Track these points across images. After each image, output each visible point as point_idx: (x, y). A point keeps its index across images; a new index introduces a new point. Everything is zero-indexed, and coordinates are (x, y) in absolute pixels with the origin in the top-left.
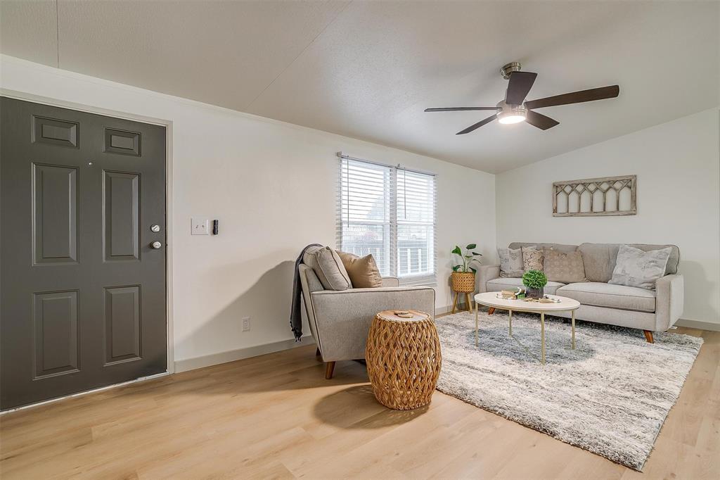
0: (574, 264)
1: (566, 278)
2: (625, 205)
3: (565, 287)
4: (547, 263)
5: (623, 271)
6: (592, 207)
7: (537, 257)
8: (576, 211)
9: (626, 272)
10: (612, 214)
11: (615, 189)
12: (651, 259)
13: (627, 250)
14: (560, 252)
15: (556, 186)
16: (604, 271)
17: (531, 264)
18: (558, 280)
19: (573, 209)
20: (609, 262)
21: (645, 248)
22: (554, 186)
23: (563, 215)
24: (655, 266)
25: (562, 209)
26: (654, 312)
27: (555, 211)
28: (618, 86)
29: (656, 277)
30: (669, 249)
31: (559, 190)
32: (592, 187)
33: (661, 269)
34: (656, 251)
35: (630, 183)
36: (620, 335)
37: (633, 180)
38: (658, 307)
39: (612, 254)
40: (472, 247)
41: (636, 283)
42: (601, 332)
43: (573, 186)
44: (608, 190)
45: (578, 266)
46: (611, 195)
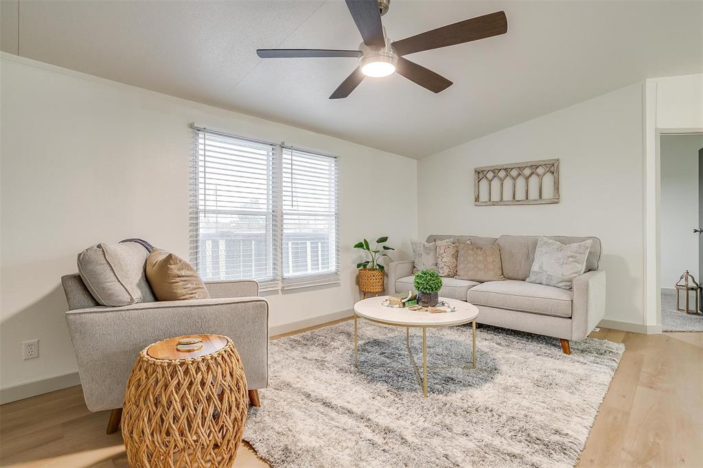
0: (490, 259)
1: (481, 276)
2: (548, 193)
3: (480, 287)
4: (461, 259)
5: (541, 267)
6: (514, 195)
7: (451, 251)
8: (498, 199)
9: (544, 269)
10: (535, 202)
11: (538, 175)
12: (569, 254)
13: (546, 243)
14: (475, 245)
15: (478, 172)
16: (523, 267)
17: (444, 260)
18: (471, 278)
19: (495, 197)
20: (528, 257)
21: (564, 241)
22: (476, 171)
23: (485, 204)
24: (574, 261)
25: (484, 197)
26: (571, 318)
27: (477, 199)
28: (502, 13)
29: (575, 275)
30: (589, 242)
31: (481, 176)
32: (514, 173)
33: (580, 266)
34: (576, 244)
35: (553, 168)
36: (535, 344)
37: (555, 165)
38: (575, 312)
39: (530, 248)
40: (383, 240)
41: (554, 282)
42: (515, 339)
43: (495, 171)
44: (530, 176)
45: (493, 261)
46: (534, 181)
